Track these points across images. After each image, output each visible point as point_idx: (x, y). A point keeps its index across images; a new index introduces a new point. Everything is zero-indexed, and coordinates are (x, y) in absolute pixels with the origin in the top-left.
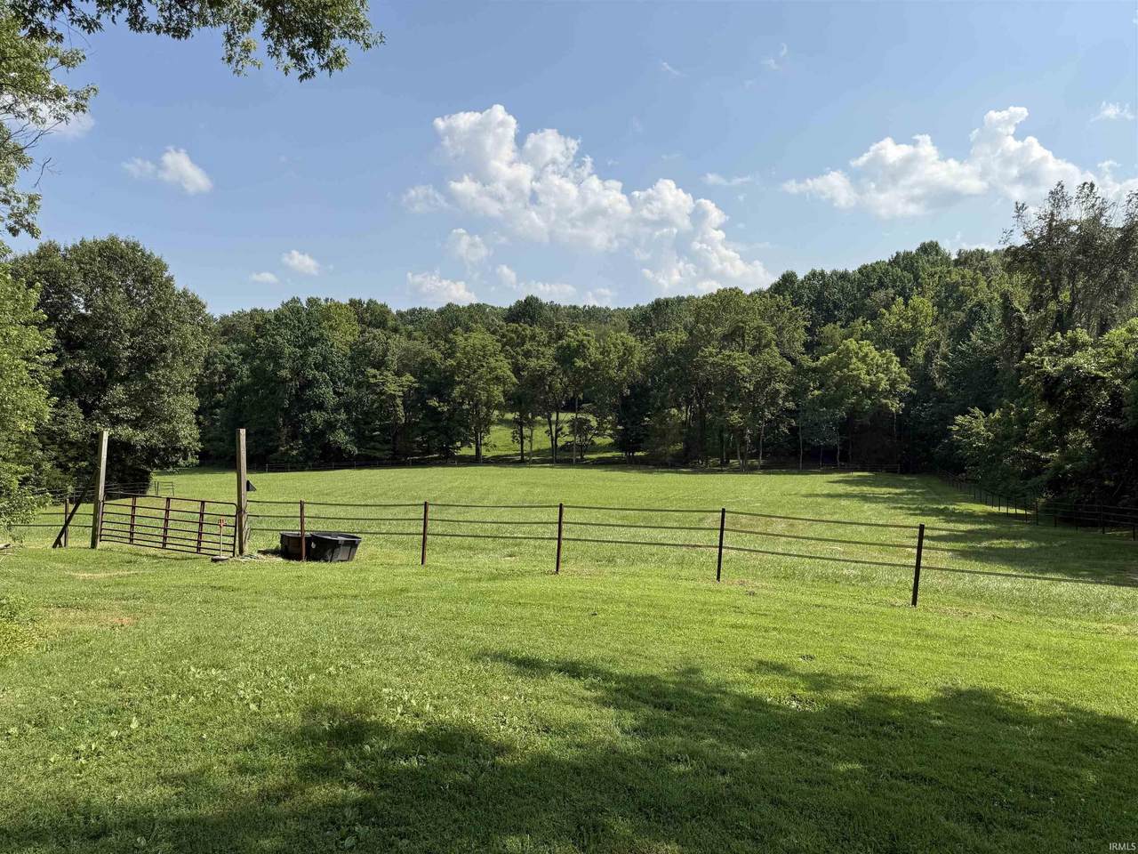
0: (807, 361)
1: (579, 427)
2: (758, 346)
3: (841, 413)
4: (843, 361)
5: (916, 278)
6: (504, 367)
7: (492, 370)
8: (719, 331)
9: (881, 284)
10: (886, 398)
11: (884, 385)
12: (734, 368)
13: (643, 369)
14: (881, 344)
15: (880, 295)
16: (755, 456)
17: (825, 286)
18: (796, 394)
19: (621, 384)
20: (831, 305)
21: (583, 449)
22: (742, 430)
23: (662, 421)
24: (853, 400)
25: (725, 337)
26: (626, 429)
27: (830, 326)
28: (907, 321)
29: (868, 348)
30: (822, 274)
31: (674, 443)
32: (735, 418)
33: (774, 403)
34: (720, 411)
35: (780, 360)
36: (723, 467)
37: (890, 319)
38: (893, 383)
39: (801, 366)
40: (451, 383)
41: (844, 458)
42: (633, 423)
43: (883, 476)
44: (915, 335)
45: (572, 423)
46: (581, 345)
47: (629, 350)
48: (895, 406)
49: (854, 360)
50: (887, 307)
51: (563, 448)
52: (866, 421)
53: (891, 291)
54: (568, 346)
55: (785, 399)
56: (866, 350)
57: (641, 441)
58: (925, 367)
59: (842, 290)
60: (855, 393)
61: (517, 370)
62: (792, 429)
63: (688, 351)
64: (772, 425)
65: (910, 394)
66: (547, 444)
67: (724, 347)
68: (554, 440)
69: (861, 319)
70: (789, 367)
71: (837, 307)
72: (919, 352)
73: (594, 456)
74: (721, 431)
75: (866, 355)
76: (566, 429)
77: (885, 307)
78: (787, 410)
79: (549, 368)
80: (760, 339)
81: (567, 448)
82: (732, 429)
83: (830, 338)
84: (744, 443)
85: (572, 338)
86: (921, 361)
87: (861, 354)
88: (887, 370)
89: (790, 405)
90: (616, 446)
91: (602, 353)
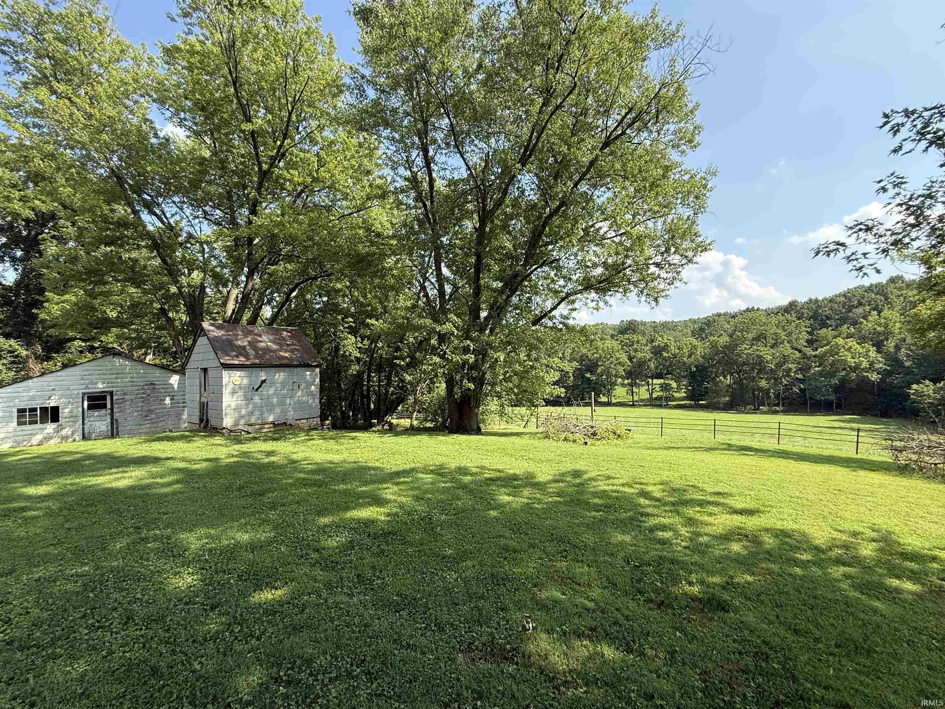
0: (809, 352)
1: (665, 388)
2: (775, 344)
3: (835, 381)
4: (834, 352)
5: (887, 299)
6: (624, 358)
7: (617, 359)
8: (750, 336)
9: (860, 304)
10: (867, 372)
11: (865, 364)
12: (760, 357)
13: (703, 357)
14: (862, 340)
15: (860, 310)
16: (777, 405)
17: (820, 307)
18: (803, 369)
19: (690, 365)
20: (824, 318)
21: (667, 399)
22: (768, 391)
23: (716, 384)
24: (843, 373)
25: (754, 339)
26: (694, 389)
27: (825, 330)
28: (880, 325)
29: (851, 343)
30: (816, 301)
31: (724, 396)
32: (763, 383)
33: (788, 375)
34: (753, 379)
35: (790, 351)
36: (756, 410)
37: (868, 325)
38: (872, 364)
39: (805, 354)
40: (596, 365)
41: (839, 406)
42: (698, 386)
43: (868, 418)
44: (888, 334)
45: (661, 385)
46: (666, 345)
47: (695, 347)
48: (874, 377)
49: (842, 350)
50: (865, 317)
51: (656, 398)
52: (853, 385)
53: (868, 308)
54: (659, 346)
55: (796, 372)
56: (850, 344)
57: (704, 395)
58: (896, 353)
59: (831, 309)
60: (844, 369)
61: (630, 359)
62: (801, 390)
63: (731, 347)
64: (788, 388)
65: (885, 370)
66: (647, 396)
67: (753, 345)
68: (651, 394)
69: (846, 326)
70: (798, 355)
71: (828, 318)
72: (890, 345)
73: (674, 403)
74: (754, 391)
75: (851, 347)
76: (658, 388)
77: (863, 317)
78: (797, 378)
79: (648, 357)
80: (776, 340)
81: (659, 398)
82: (760, 389)
83: (825, 338)
84: (769, 397)
85: (659, 342)
86: (892, 350)
87: (847, 347)
88: (867, 356)
89: (800, 376)
90: (688, 398)
91: (678, 349)
